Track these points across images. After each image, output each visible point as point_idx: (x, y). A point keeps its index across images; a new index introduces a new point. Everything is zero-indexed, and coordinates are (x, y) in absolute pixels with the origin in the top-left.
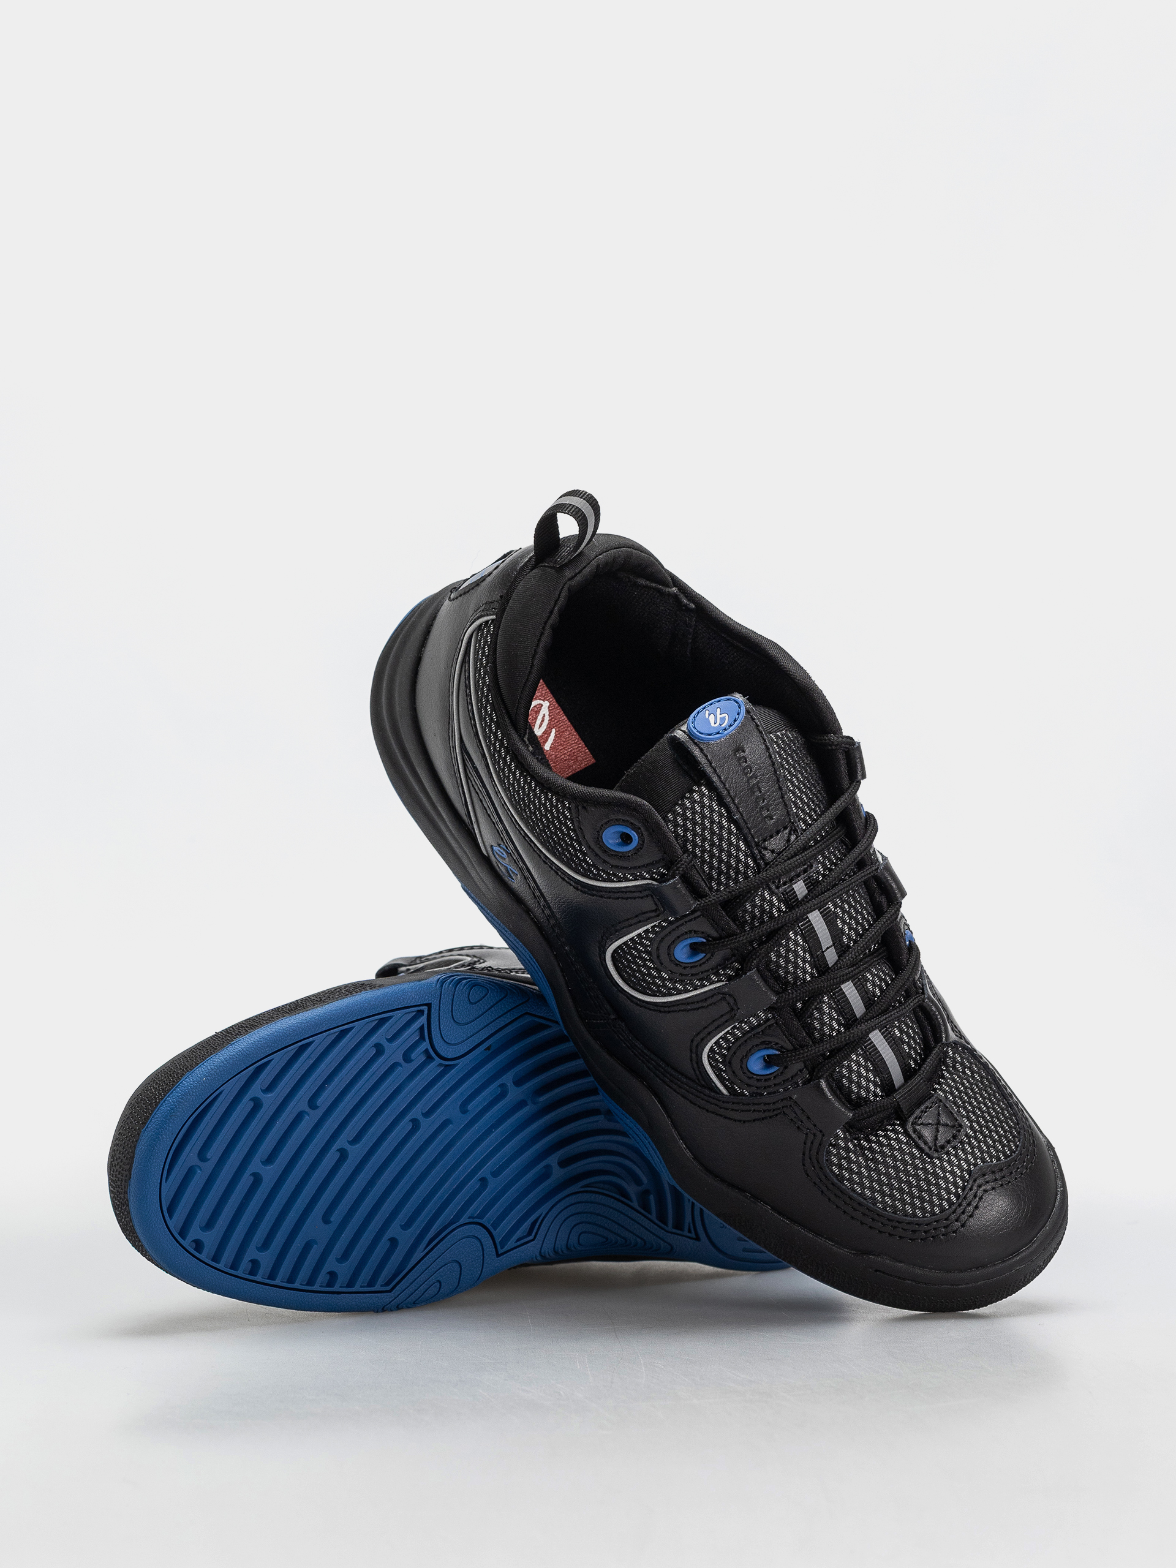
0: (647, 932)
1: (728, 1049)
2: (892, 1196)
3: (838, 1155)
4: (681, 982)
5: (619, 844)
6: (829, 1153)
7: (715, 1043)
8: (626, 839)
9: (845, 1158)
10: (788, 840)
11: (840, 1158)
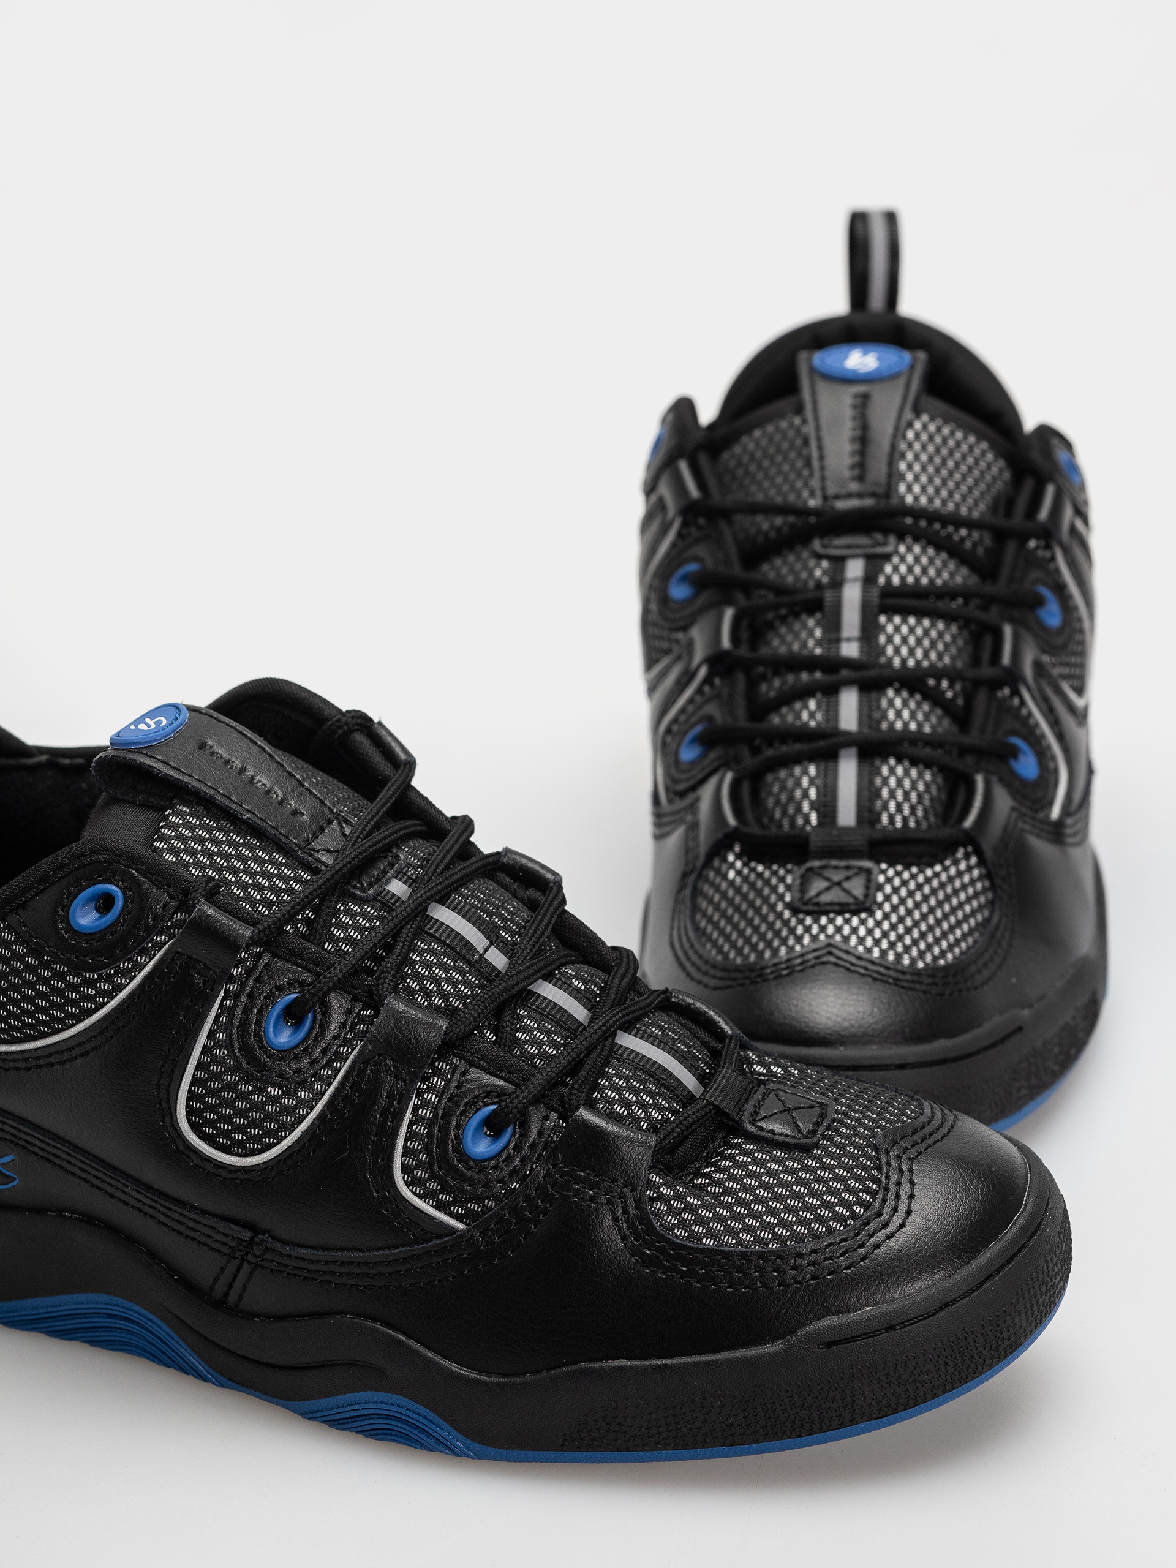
0: (211, 1035)
1: (427, 1149)
2: (783, 1224)
3: (672, 1211)
4: (303, 1085)
5: (99, 919)
6: (658, 1214)
7: (404, 1154)
8: (105, 903)
9: (684, 1210)
10: (344, 834)
11: (677, 1213)
